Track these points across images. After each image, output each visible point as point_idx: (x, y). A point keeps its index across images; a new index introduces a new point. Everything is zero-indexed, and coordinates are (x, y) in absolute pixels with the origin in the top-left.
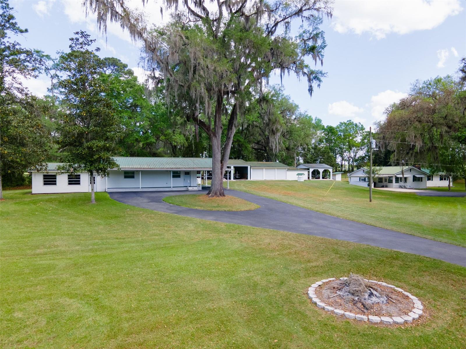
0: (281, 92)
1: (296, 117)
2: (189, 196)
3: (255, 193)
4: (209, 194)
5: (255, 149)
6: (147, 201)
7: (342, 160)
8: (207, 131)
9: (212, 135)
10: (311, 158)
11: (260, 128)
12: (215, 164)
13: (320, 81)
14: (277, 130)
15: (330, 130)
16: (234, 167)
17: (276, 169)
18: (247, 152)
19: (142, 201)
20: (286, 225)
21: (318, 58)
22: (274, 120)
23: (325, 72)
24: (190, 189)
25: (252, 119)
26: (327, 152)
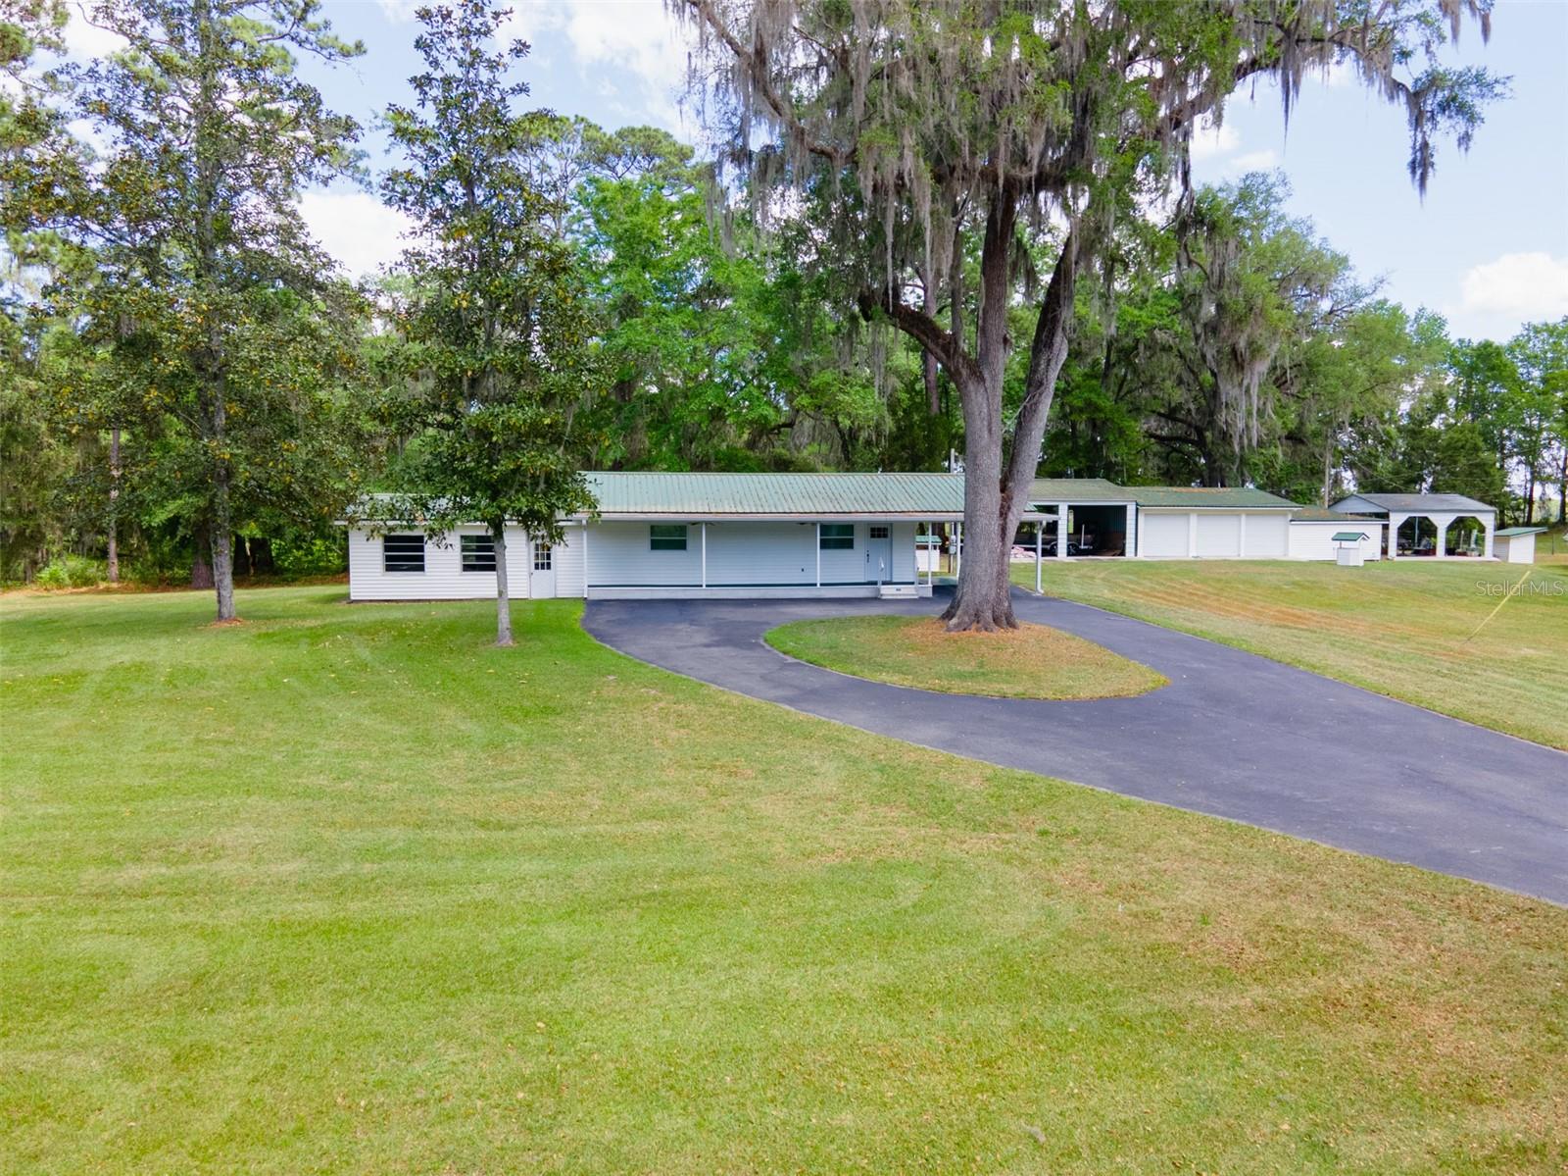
0: (1274, 206)
1: (1336, 303)
2: (869, 621)
3: (1150, 612)
4: (948, 615)
5: (1160, 439)
6: (705, 641)
7: (1532, 481)
8: (943, 355)
9: (965, 372)
10: (1396, 473)
11: (1181, 356)
12: (976, 493)
13: (1472, 118)
14: (1255, 350)
15: (1485, 362)
16: (1070, 507)
17: (1243, 517)
18: (1126, 450)
19: (686, 639)
20: (1299, 794)
21: (1465, 12)
22: (1241, 307)
23: (1500, 76)
24: (887, 591)
25: (1149, 321)
26: (1468, 446)
